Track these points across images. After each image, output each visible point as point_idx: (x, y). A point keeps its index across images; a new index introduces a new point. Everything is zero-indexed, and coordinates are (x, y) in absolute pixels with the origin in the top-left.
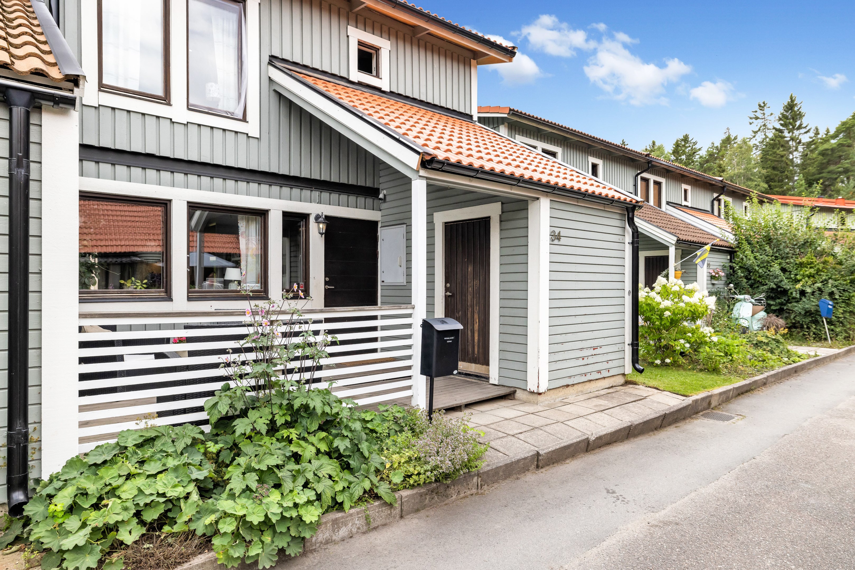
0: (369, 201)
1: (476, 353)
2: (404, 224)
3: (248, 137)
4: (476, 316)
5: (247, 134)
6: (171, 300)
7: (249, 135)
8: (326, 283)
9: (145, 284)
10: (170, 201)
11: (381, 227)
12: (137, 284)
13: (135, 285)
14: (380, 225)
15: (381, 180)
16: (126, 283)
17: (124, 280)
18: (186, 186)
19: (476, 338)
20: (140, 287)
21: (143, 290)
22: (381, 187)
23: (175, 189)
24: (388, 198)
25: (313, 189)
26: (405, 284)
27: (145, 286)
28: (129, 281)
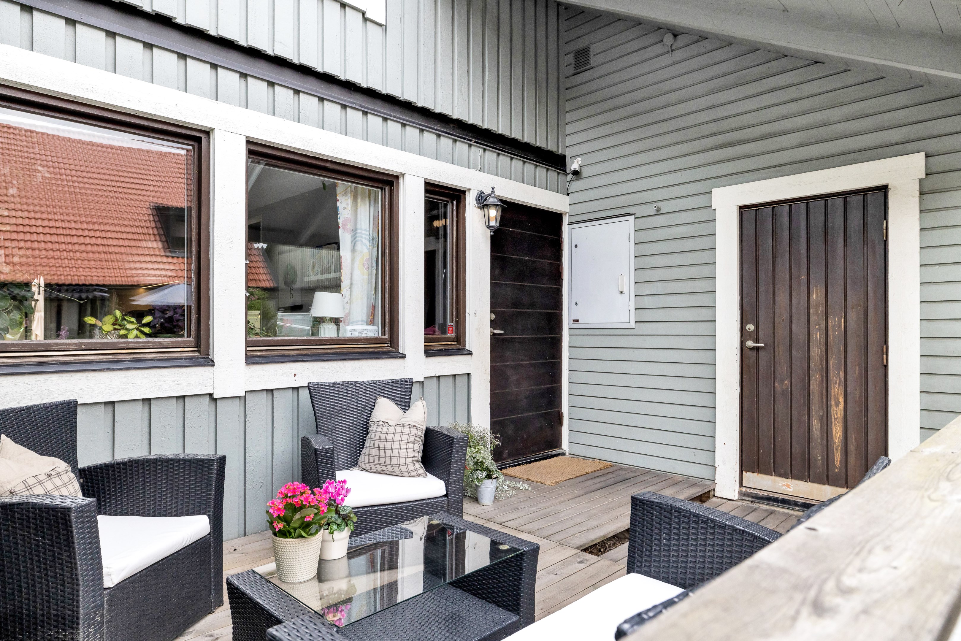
0: (552, 175)
1: (838, 463)
2: (629, 214)
3: (366, 20)
4: (837, 390)
5: (363, 14)
6: (211, 363)
7: (368, 15)
8: (493, 324)
9: (147, 325)
10: (208, 133)
11: (570, 224)
12: (129, 326)
13: (123, 327)
14: (566, 220)
15: (569, 141)
16: (99, 323)
17: (96, 318)
18: (244, 103)
19: (837, 432)
20: (135, 332)
21: (143, 339)
22: (568, 153)
23: (220, 105)
24: (585, 173)
25: (473, 143)
26: (633, 325)
27: (146, 330)
28: (109, 319)
